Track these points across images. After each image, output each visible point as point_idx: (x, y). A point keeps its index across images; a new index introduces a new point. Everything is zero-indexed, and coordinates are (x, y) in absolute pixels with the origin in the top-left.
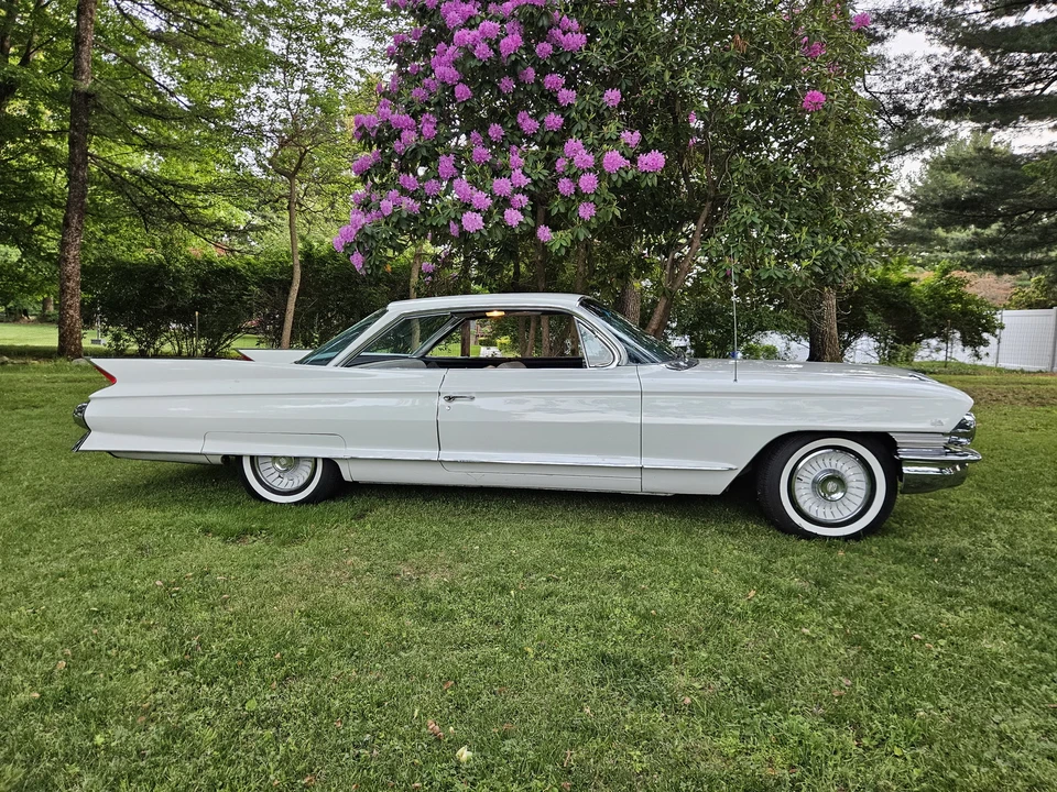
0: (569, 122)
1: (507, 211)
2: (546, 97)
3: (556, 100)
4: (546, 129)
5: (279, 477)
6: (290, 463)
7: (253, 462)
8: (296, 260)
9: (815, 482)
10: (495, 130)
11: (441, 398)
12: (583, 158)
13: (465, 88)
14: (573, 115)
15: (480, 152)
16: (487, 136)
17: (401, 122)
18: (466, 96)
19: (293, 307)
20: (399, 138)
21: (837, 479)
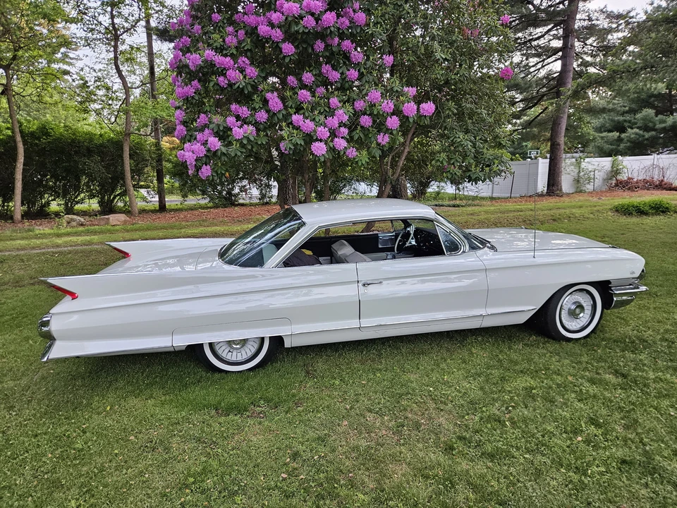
0: (360, 75)
1: (336, 139)
2: (341, 55)
3: (349, 58)
4: (347, 79)
5: (229, 351)
6: (244, 342)
7: (211, 345)
8: (19, 138)
9: (569, 309)
10: (308, 77)
11: (360, 284)
12: (388, 105)
13: (290, 46)
14: (363, 70)
15: (304, 94)
16: (300, 80)
17: (225, 63)
18: (291, 51)
19: (21, 177)
20: (224, 75)
21: (581, 307)
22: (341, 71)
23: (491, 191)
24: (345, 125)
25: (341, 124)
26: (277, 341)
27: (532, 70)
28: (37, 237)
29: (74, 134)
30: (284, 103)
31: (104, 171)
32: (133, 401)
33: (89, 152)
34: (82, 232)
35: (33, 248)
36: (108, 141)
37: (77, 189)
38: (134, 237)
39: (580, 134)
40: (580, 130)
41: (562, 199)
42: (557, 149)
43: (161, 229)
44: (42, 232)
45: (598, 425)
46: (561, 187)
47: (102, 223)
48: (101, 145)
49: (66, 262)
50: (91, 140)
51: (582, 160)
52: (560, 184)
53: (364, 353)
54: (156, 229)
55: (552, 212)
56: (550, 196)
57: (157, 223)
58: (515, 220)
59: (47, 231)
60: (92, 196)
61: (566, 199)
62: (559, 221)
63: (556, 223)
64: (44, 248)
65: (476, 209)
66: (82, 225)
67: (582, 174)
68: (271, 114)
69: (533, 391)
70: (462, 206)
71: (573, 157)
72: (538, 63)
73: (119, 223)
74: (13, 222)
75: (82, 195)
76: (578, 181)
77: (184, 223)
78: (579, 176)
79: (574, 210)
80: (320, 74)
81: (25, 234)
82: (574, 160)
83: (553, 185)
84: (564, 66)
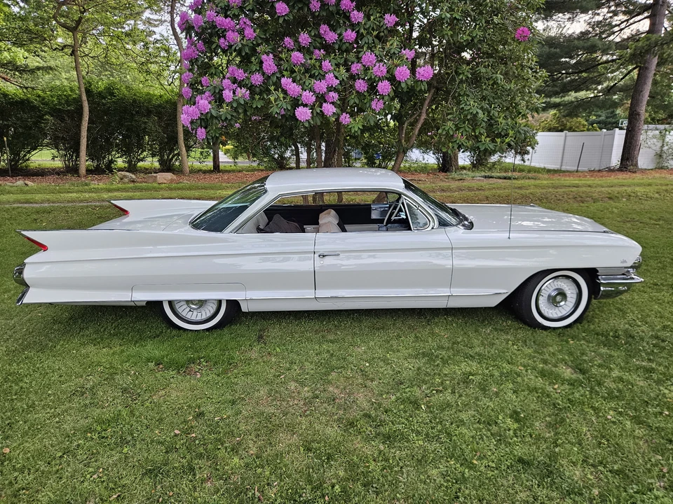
0: (360, 36)
1: (324, 105)
2: (340, 15)
3: (348, 18)
4: (344, 41)
5: (190, 311)
6: (201, 303)
7: (170, 303)
8: (84, 97)
9: (549, 296)
10: (304, 38)
11: (316, 255)
12: (380, 69)
13: (284, 5)
14: (362, 30)
15: (297, 56)
16: (296, 41)
17: (225, 24)
18: (285, 11)
19: (86, 133)
20: (224, 37)
21: (562, 294)
22: (339, 32)
23: (560, 164)
24: (335, 90)
25: (330, 89)
26: (234, 305)
27: (616, 29)
28: (90, 191)
29: (135, 95)
30: (278, 65)
31: (160, 131)
32: (91, 349)
33: (149, 113)
34: (131, 188)
35: (81, 201)
36: (167, 102)
37: (141, 147)
38: (172, 196)
39: (666, 103)
40: (667, 99)
41: (634, 175)
42: (636, 119)
43: (202, 189)
44: (96, 186)
45: (518, 420)
46: (637, 162)
47: (151, 180)
48: (159, 106)
49: (103, 216)
50: (150, 101)
51: (668, 133)
52: (636, 158)
53: (325, 323)
54: (197, 188)
55: (609, 190)
56: (622, 171)
57: (200, 184)
58: (565, 196)
59: (101, 185)
60: (153, 155)
61: (638, 175)
62: (616, 200)
63: (611, 202)
64: (91, 202)
65: (527, 182)
66: (133, 181)
67: (666, 148)
68: (266, 76)
69: (471, 377)
70: (514, 179)
71: (657, 129)
72: (622, 22)
73: (165, 182)
74: (79, 176)
75: (145, 153)
76: (661, 156)
77: (224, 185)
78: (662, 150)
79: (637, 189)
80: (319, 36)
81: (80, 188)
82: (657, 132)
83: (628, 159)
84: (653, 25)
